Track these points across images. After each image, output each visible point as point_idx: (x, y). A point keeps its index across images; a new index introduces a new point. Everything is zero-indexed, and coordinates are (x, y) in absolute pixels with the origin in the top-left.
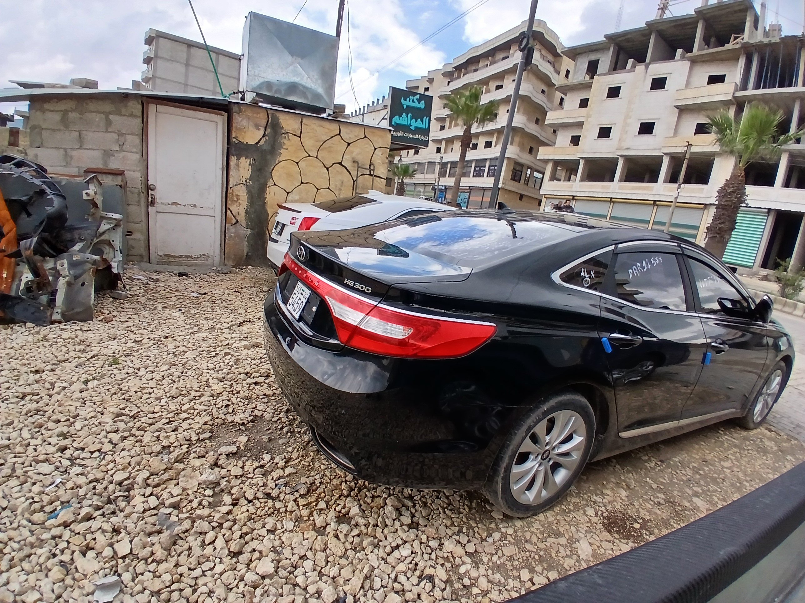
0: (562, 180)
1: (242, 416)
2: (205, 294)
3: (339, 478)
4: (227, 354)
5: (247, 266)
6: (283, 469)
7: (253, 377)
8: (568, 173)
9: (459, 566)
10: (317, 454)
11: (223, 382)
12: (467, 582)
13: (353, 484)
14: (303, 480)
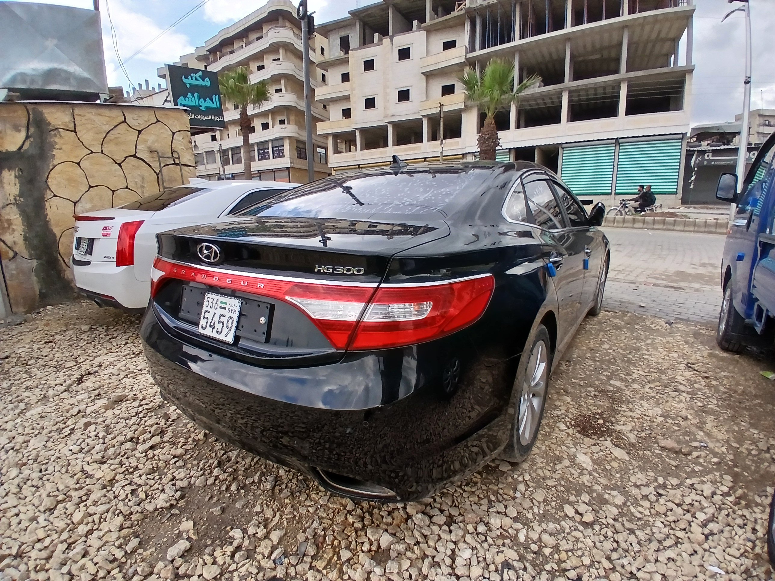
0: (344, 151)
1: (163, 496)
2: (7, 357)
3: (338, 512)
4: (87, 425)
5: (45, 306)
6: (267, 536)
7: (144, 441)
8: (348, 143)
9: (516, 536)
10: (294, 498)
11: (105, 462)
12: (534, 547)
13: (359, 511)
14: (301, 537)
